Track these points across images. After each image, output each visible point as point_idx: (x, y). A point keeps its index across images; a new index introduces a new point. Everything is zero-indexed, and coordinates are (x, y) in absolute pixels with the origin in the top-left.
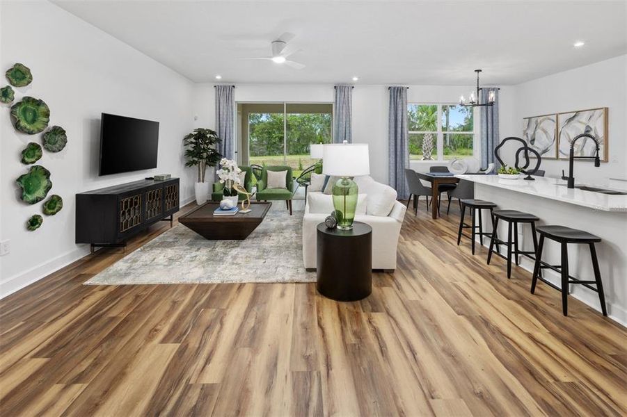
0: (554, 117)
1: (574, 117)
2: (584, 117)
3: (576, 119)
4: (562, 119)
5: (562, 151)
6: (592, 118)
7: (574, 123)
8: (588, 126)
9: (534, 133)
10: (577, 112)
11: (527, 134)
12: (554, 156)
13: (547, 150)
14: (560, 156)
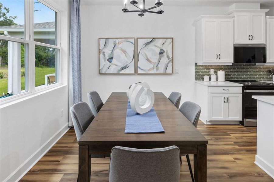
0: (133, 40)
1: (151, 42)
2: (159, 43)
3: (153, 43)
4: (141, 43)
5: (141, 67)
6: (165, 44)
7: (151, 46)
8: (162, 50)
9: (112, 52)
10: (153, 39)
11: (104, 52)
12: (133, 72)
13: (126, 66)
14: (140, 71)
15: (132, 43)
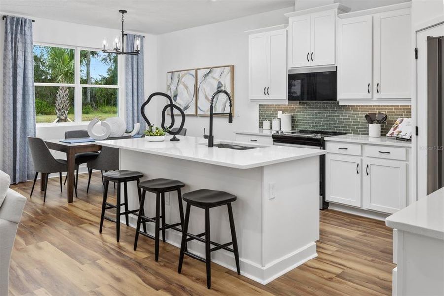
0: (193, 72)
1: (209, 73)
2: (216, 73)
3: (211, 75)
4: (201, 74)
5: (201, 108)
6: (223, 75)
7: (209, 79)
8: (219, 83)
9: (177, 89)
10: (212, 68)
11: (171, 89)
12: (194, 113)
13: (188, 105)
14: (199, 113)
15: (193, 76)
